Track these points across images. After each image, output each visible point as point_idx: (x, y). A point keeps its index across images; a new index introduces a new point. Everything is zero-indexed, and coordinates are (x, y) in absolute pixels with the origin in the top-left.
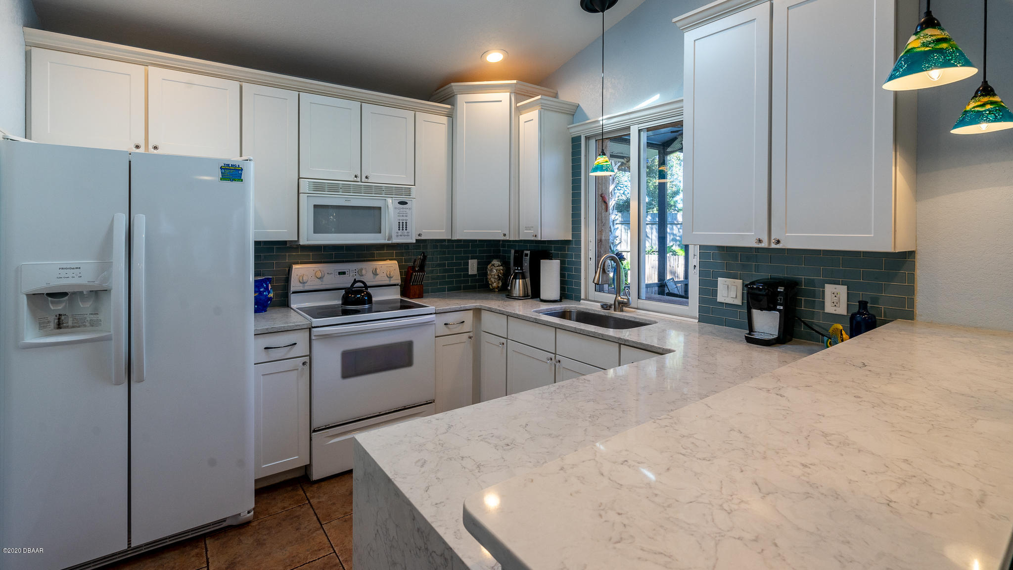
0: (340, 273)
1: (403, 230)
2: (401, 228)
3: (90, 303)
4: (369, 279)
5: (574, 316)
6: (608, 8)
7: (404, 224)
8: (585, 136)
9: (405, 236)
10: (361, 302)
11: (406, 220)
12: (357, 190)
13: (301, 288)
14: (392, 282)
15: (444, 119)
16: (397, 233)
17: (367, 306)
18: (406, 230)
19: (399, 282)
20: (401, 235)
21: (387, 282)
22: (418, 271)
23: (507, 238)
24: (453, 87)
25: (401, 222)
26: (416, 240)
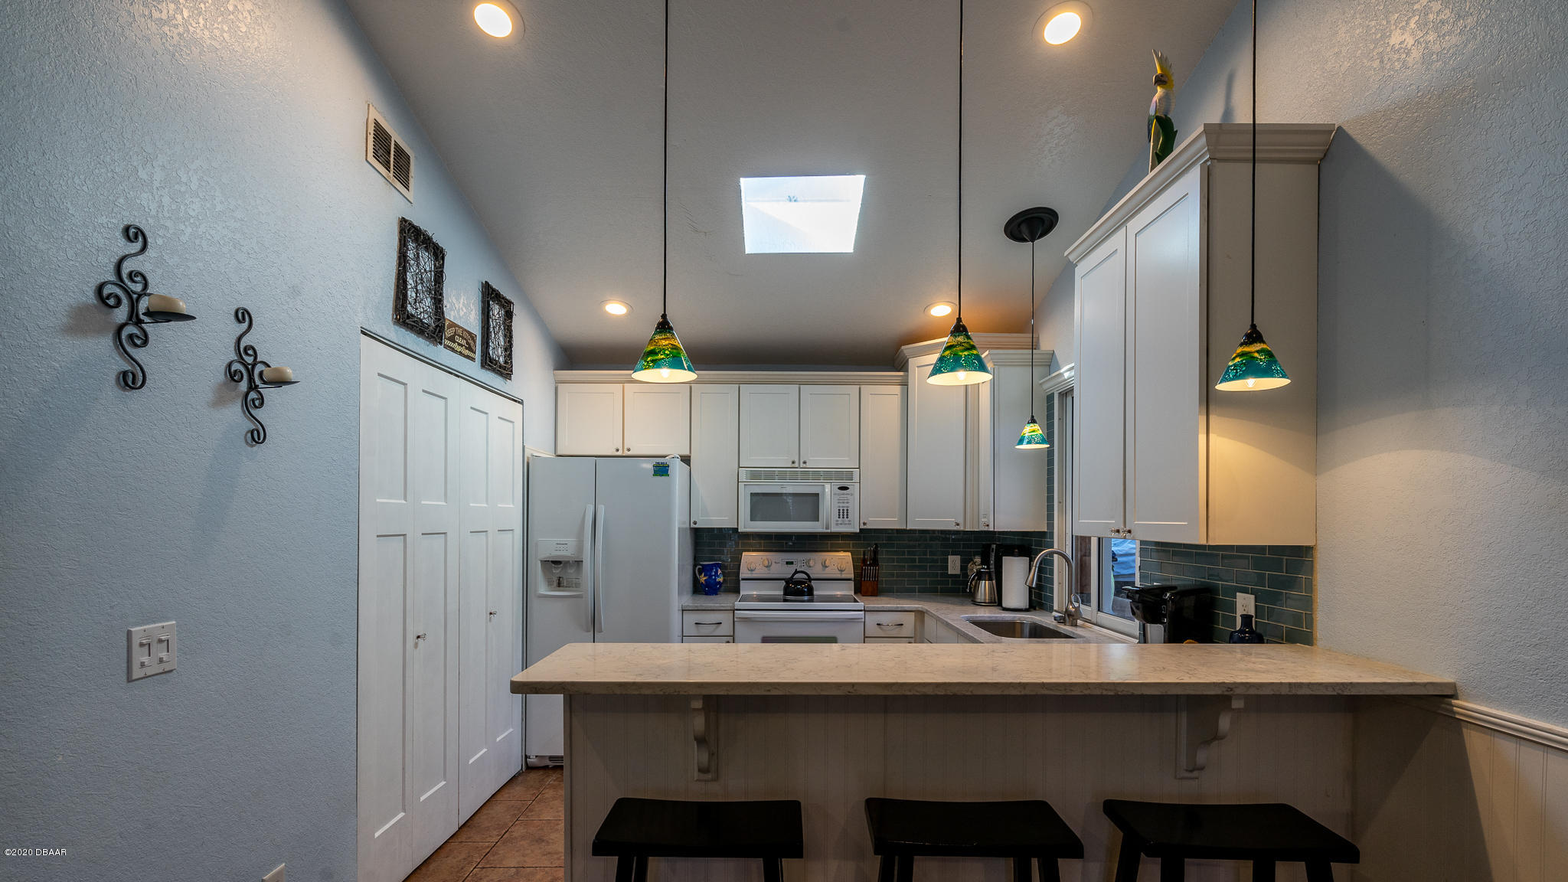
0: (787, 563)
1: (843, 518)
2: (841, 516)
3: (573, 570)
4: (816, 571)
5: (1027, 631)
6: (1041, 236)
7: (845, 511)
8: (1060, 393)
9: (846, 524)
10: (800, 593)
11: (848, 507)
12: (794, 476)
13: (749, 576)
14: (844, 576)
15: (897, 389)
16: (837, 521)
17: (806, 598)
18: (847, 518)
19: (852, 576)
20: (841, 524)
21: (839, 576)
22: (870, 565)
23: (961, 528)
24: (905, 351)
25: (841, 509)
26: (860, 529)
